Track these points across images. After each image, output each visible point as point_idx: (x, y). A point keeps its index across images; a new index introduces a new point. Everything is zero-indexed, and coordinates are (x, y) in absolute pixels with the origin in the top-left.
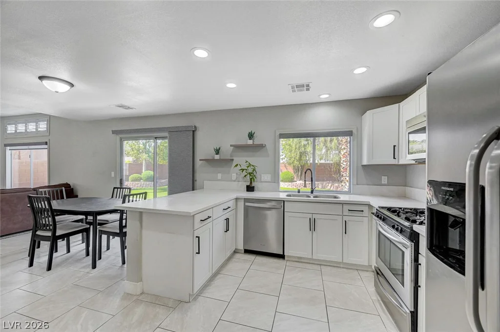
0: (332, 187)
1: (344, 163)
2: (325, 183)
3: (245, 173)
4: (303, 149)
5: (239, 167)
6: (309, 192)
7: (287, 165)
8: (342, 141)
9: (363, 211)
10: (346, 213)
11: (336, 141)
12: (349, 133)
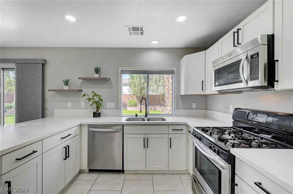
0: (160, 109)
1: (167, 95)
2: (156, 107)
3: (91, 102)
4: (143, 85)
5: (86, 97)
6: (144, 116)
7: (132, 95)
8: (166, 81)
9: (182, 130)
10: (171, 132)
11: (162, 81)
12: (172, 72)
